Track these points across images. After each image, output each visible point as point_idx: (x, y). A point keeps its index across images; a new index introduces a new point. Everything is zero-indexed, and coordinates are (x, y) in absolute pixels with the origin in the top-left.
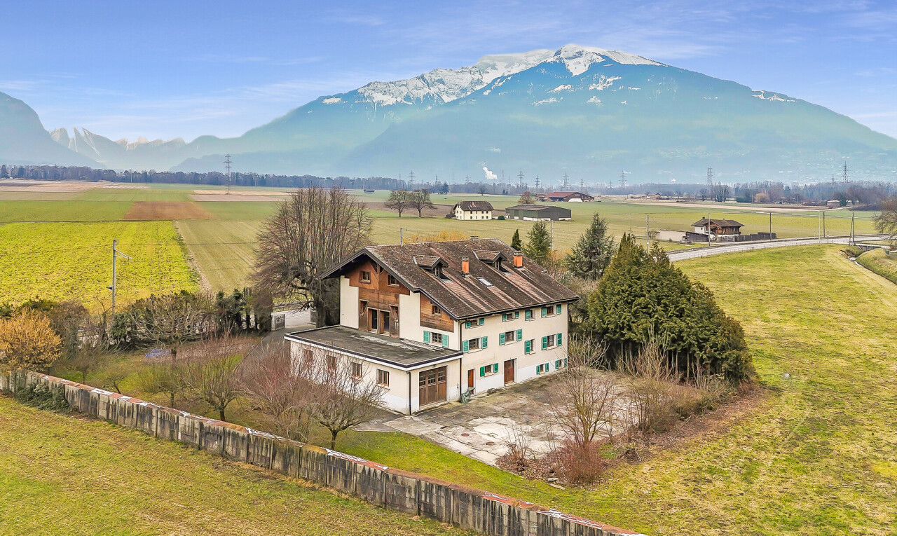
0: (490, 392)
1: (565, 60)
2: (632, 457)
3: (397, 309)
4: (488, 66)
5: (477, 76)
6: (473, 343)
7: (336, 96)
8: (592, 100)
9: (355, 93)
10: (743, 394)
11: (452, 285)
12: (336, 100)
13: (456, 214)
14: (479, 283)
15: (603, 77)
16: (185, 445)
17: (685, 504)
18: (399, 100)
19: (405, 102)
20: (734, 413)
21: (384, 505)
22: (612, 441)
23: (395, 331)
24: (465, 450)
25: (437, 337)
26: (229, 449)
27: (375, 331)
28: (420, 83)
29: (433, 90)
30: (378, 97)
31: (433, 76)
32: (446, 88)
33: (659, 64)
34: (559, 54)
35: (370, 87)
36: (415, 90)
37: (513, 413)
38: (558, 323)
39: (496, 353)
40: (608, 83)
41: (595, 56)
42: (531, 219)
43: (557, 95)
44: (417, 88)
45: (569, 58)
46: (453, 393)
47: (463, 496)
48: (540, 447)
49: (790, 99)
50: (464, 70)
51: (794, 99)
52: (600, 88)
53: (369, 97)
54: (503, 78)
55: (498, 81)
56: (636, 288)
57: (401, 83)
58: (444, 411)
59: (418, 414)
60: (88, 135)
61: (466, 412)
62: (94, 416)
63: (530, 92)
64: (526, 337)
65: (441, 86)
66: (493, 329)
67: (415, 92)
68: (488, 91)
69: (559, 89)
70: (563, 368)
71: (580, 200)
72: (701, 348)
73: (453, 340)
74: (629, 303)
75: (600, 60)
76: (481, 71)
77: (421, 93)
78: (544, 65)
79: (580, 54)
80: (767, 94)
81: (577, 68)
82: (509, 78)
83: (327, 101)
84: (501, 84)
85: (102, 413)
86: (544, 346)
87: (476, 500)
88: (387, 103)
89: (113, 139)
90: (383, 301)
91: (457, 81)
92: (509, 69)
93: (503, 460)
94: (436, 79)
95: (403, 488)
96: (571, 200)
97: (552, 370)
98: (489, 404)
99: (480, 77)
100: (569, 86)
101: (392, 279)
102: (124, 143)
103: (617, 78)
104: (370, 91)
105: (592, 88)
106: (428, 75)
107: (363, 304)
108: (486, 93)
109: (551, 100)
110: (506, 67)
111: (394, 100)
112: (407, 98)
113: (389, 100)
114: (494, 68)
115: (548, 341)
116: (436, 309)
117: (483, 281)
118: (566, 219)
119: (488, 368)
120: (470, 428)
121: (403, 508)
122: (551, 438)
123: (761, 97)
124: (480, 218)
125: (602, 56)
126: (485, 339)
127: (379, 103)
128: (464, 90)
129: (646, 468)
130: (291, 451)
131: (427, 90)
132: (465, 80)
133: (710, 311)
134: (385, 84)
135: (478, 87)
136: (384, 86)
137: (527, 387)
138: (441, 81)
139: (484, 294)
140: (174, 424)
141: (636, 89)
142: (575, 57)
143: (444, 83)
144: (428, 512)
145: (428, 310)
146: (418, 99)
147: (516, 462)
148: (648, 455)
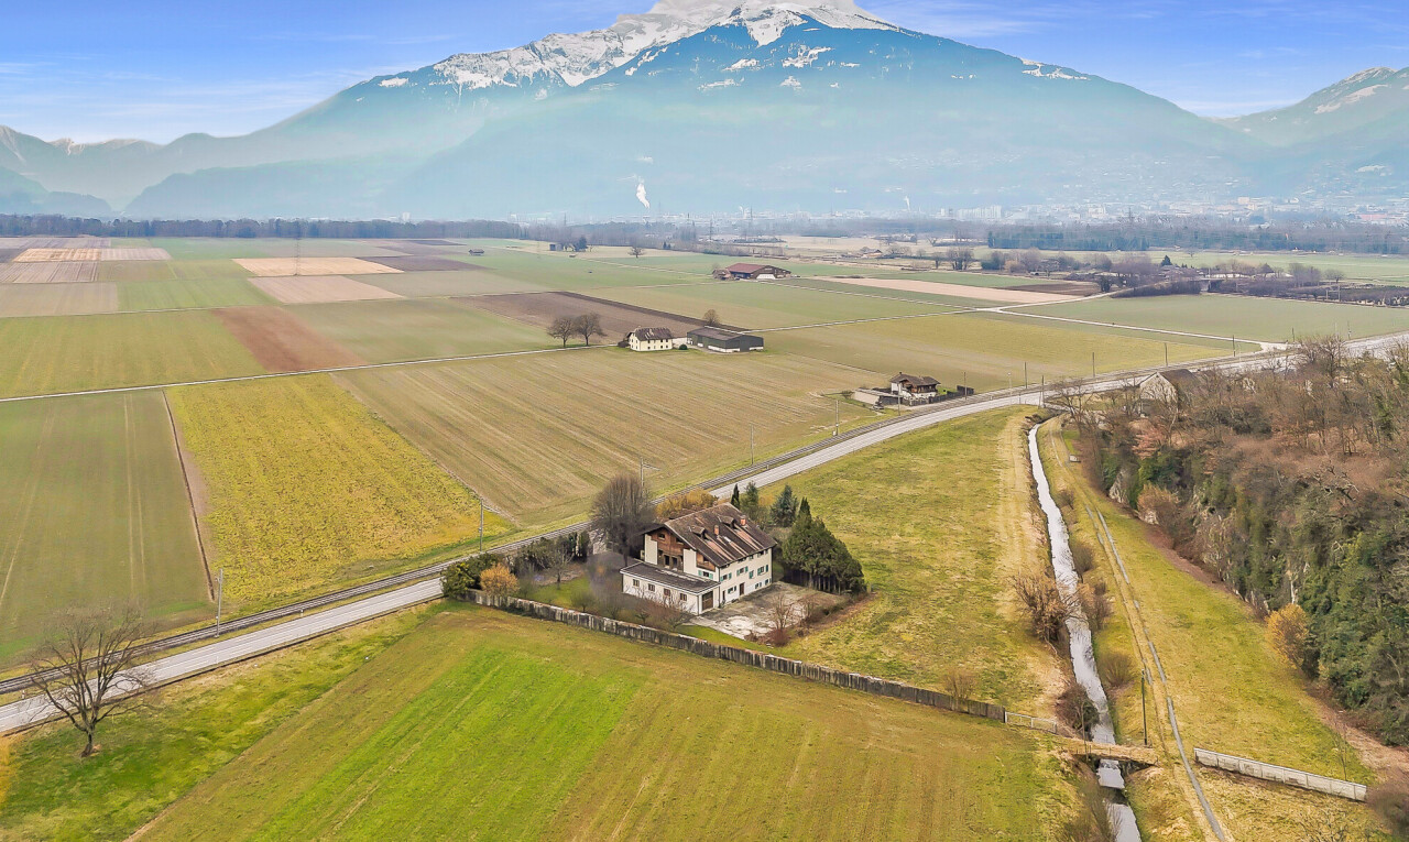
0: (733, 601)
1: (747, 22)
2: (801, 634)
3: (682, 557)
4: (631, 27)
5: (615, 44)
6: (725, 577)
7: (401, 76)
8: (788, 82)
9: (428, 71)
10: (860, 600)
11: (712, 545)
12: (401, 82)
13: (630, 343)
14: (724, 540)
15: (803, 47)
16: (609, 632)
17: (820, 652)
18: (496, 80)
19: (505, 83)
20: (852, 611)
21: (706, 656)
22: (793, 627)
23: (681, 568)
24: (730, 633)
25: (707, 574)
26: (632, 635)
27: (667, 567)
28: (528, 55)
29: (548, 65)
30: (464, 76)
31: (549, 45)
32: (568, 61)
33: (887, 28)
34: (739, 14)
35: (455, 62)
36: (521, 66)
37: (746, 614)
38: (766, 559)
39: (735, 581)
40: (811, 57)
41: (791, 17)
42: (718, 349)
43: (735, 75)
44: (523, 62)
45: (754, 20)
46: (716, 604)
47: (738, 651)
48: (763, 631)
49: (1079, 75)
50: (596, 35)
51: (1085, 75)
52: (799, 65)
53: (450, 76)
54: (654, 49)
55: (648, 53)
56: (808, 542)
57: (499, 56)
58: (714, 613)
59: (703, 615)
60: (8, 133)
61: (723, 614)
62: (554, 620)
63: (694, 70)
64: (750, 570)
65: (561, 59)
66: (734, 568)
67: (521, 68)
68: (633, 70)
69: (738, 65)
70: (769, 584)
71: (772, 277)
72: (840, 576)
73: (715, 576)
74: (803, 550)
75: (798, 22)
76: (621, 36)
77: (530, 70)
78: (714, 30)
79: (769, 13)
80: (1047, 69)
81: (765, 34)
82: (664, 50)
83: (385, 83)
84: (652, 58)
85: (558, 618)
86: (759, 574)
87: (743, 652)
88: (477, 86)
89: (47, 139)
90: (674, 551)
91: (585, 51)
92: (664, 33)
93: (746, 637)
94: (554, 48)
95: (714, 649)
96: (761, 277)
97: (764, 586)
98: (734, 608)
99: (619, 45)
100: (753, 62)
101: (678, 540)
102: (63, 145)
103: (824, 50)
104: (453, 68)
105: (787, 64)
106: (541, 42)
107: (660, 552)
108: (629, 73)
109: (727, 82)
110: (658, 30)
111: (488, 81)
112: (509, 77)
113: (482, 81)
114: (640, 31)
115: (761, 570)
116: (705, 559)
117: (726, 538)
118: (758, 348)
119: (731, 589)
120: (728, 622)
121: (714, 656)
122: (766, 626)
123: (1038, 73)
124: (658, 348)
125: (803, 17)
126: (730, 575)
127: (465, 85)
128: (595, 65)
129: (807, 639)
130: (663, 635)
131: (539, 65)
132: (598, 49)
133: (845, 556)
134: (474, 57)
135: (619, 62)
136: (473, 61)
137: (750, 598)
138: (560, 52)
139: (728, 548)
140: (601, 625)
141: (853, 65)
142: (762, 17)
143: (564, 54)
144: (725, 658)
145: (701, 560)
146: (526, 79)
147: (753, 638)
148: (808, 633)
